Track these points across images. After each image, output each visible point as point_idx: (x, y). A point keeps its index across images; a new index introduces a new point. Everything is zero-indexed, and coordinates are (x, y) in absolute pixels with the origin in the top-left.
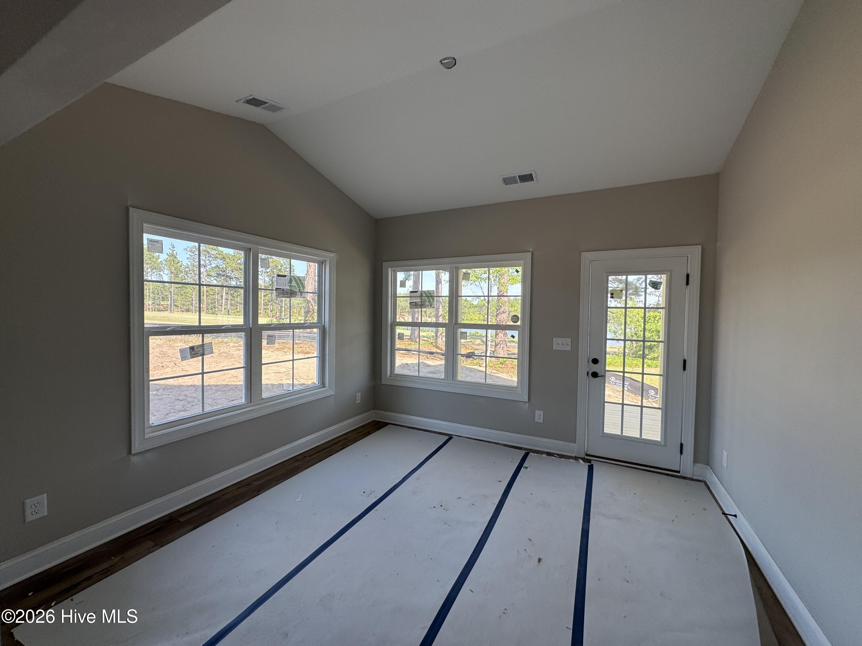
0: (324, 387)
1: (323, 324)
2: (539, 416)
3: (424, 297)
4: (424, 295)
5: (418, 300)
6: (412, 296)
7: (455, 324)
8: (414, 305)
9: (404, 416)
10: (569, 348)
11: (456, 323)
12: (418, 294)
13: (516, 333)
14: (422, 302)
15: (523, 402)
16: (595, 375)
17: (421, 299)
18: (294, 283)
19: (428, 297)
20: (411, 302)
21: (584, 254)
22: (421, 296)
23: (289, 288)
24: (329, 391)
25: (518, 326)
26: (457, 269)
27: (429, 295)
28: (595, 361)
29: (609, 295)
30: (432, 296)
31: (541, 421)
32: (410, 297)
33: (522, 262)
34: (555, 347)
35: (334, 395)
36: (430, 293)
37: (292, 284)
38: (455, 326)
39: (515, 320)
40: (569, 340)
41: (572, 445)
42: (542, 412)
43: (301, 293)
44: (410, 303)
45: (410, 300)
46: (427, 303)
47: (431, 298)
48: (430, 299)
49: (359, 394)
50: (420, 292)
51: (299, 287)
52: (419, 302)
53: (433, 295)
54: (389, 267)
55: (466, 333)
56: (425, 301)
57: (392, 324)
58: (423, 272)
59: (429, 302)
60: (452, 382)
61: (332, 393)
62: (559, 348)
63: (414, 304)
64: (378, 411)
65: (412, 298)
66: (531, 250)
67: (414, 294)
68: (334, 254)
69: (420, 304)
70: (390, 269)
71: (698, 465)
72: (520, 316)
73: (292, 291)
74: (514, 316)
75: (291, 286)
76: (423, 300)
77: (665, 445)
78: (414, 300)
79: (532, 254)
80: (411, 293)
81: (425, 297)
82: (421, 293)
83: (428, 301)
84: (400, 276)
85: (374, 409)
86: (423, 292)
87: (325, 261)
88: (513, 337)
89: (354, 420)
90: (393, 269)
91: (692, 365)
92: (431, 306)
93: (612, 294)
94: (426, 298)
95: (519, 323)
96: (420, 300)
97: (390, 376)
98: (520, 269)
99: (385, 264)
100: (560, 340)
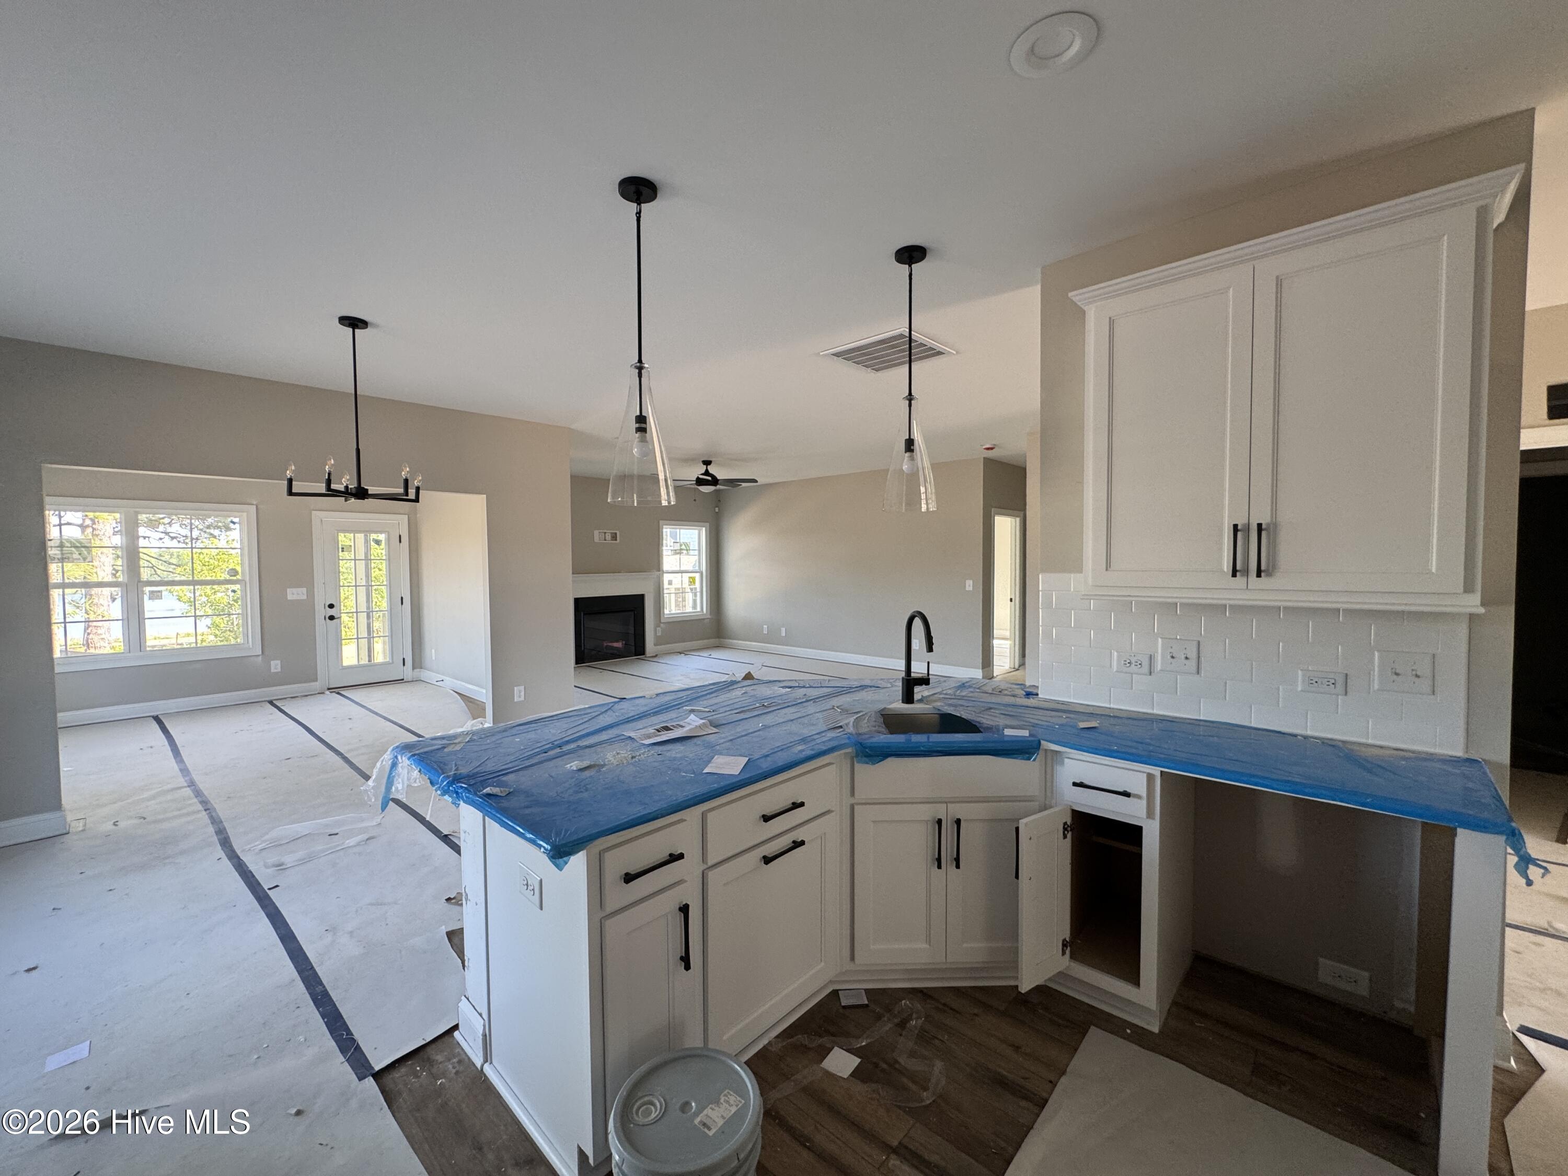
2: (276, 666)
3: (67, 547)
4: (68, 545)
7: (136, 582)
10: (305, 597)
11: (139, 581)
13: (238, 587)
15: (256, 656)
16: (332, 618)
19: (76, 547)
22: (61, 546)
25: (239, 580)
27: (79, 545)
28: (331, 606)
29: (340, 550)
30: (84, 547)
31: (279, 669)
34: (290, 597)
39: (233, 574)
40: (304, 590)
42: (278, 662)
46: (76, 556)
48: (82, 551)
52: (56, 554)
55: (160, 592)
56: (71, 553)
59: (80, 554)
60: (141, 654)
62: (295, 597)
69: (59, 556)
71: (415, 670)
72: (241, 570)
74: (232, 569)
77: (393, 663)
79: (257, 507)
81: (71, 547)
83: (77, 553)
88: (233, 591)
91: (407, 600)
93: (343, 548)
94: (73, 549)
95: (240, 577)
100: (295, 590)
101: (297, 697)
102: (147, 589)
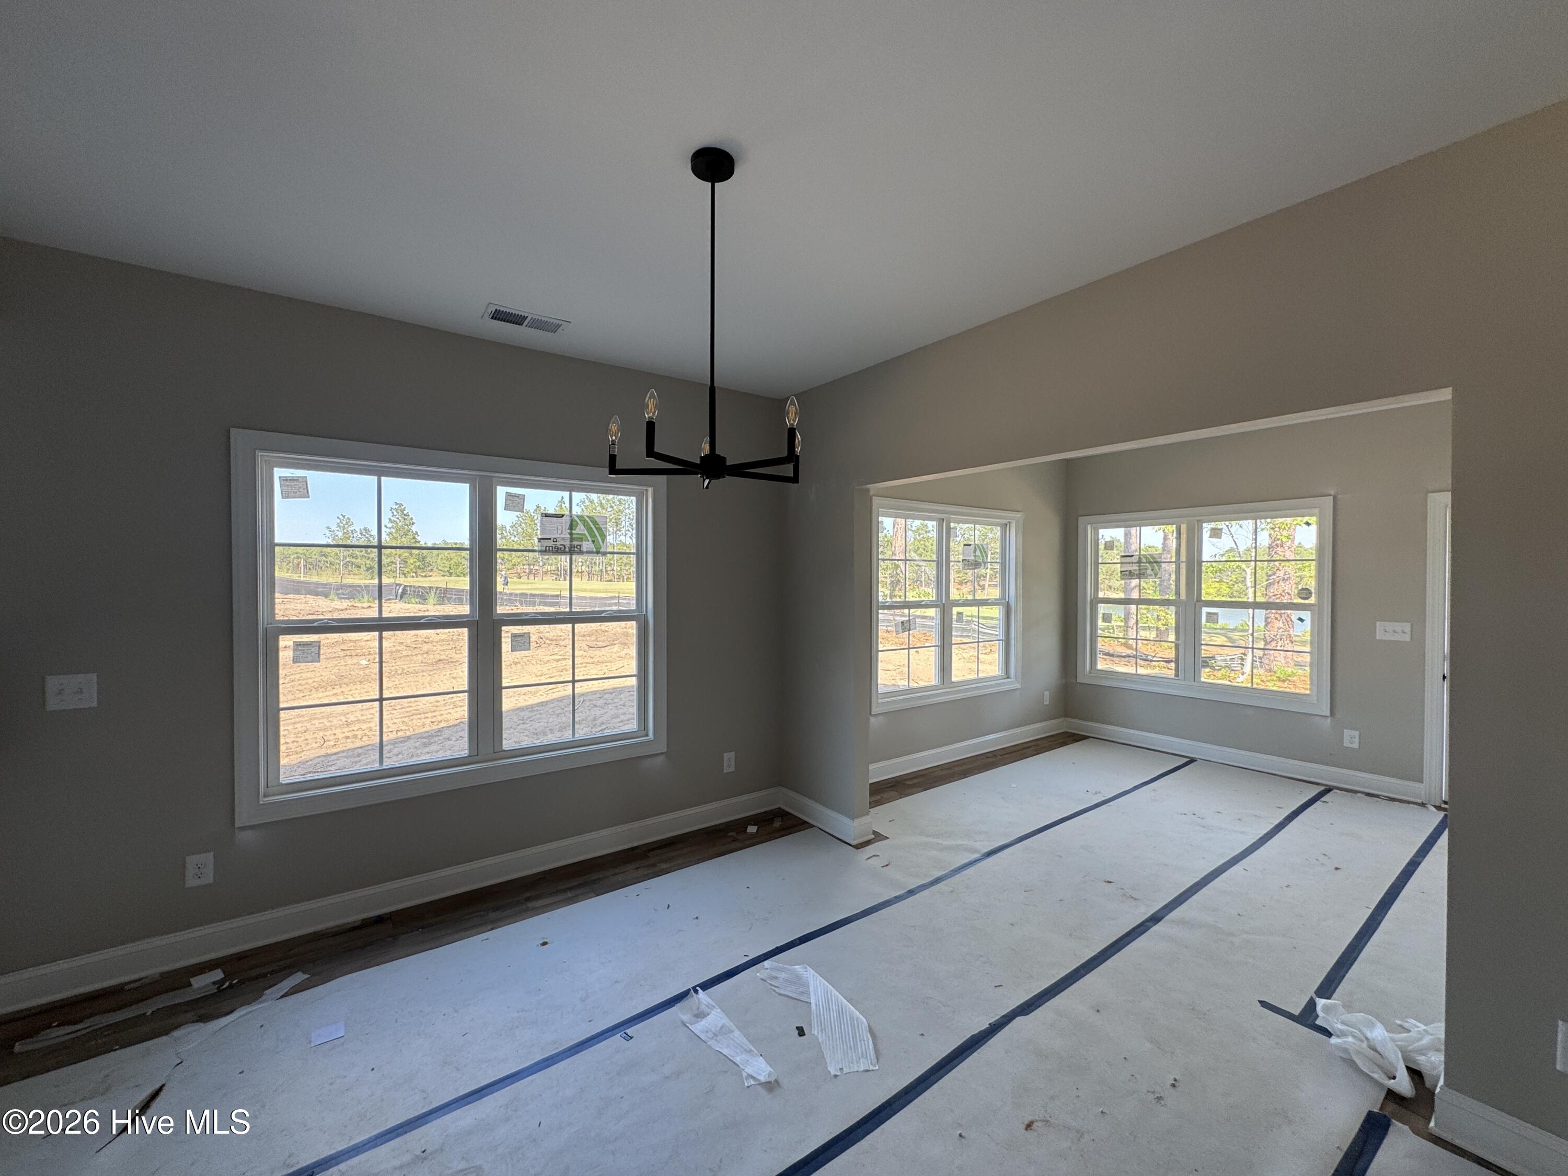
0: (1008, 678)
1: (1007, 600)
2: (1351, 739)
3: (1144, 563)
4: (1144, 560)
5: (1135, 568)
6: (1124, 561)
7: (1197, 601)
8: (1127, 575)
9: (1109, 728)
10: (1407, 638)
11: (1199, 600)
12: (1135, 559)
13: (1307, 615)
14: (1140, 570)
15: (1321, 716)
17: (1140, 566)
18: (978, 553)
19: (1150, 563)
20: (1122, 570)
21: (1431, 496)
22: (1139, 562)
23: (973, 558)
24: (1013, 684)
25: (1310, 605)
26: (1200, 522)
27: (1152, 560)
30: (1156, 562)
31: (1356, 746)
32: (1121, 563)
33: (1317, 511)
34: (1379, 636)
35: (1020, 689)
36: (1153, 558)
37: (977, 554)
38: (1197, 603)
39: (1305, 596)
40: (1407, 627)
41: (1417, 785)
42: (1356, 733)
43: (985, 563)
44: (1121, 572)
45: (1121, 567)
46: (1149, 572)
47: (1155, 564)
48: (1154, 566)
49: (1047, 693)
50: (1138, 557)
51: (983, 557)
52: (1135, 570)
53: (1159, 560)
54: (1089, 524)
56: (1146, 569)
57: (1092, 601)
58: (1142, 528)
59: (1152, 570)
60: (1196, 684)
61: (1018, 686)
62: (1387, 637)
63: (1128, 573)
64: (1069, 719)
65: (1123, 565)
66: (1332, 493)
67: (1128, 560)
68: (1020, 513)
69: (1138, 572)
70: (1089, 527)
72: (1313, 591)
73: (976, 561)
74: (1303, 589)
75: (975, 556)
76: (1141, 568)
78: (1128, 567)
79: (1335, 498)
80: (1123, 558)
81: (1146, 563)
82: (1140, 558)
83: (1150, 568)
84: (1107, 534)
85: (1065, 717)
86: (1142, 557)
87: (1009, 522)
88: (1301, 620)
89: (1043, 725)
90: (1094, 525)
92: (1156, 576)
94: (1147, 565)
95: (1312, 600)
96: (1137, 568)
97: (1090, 673)
98: (1313, 520)
99: (1081, 520)
100: (1390, 626)
101: (1377, 796)
102: (1205, 610)
